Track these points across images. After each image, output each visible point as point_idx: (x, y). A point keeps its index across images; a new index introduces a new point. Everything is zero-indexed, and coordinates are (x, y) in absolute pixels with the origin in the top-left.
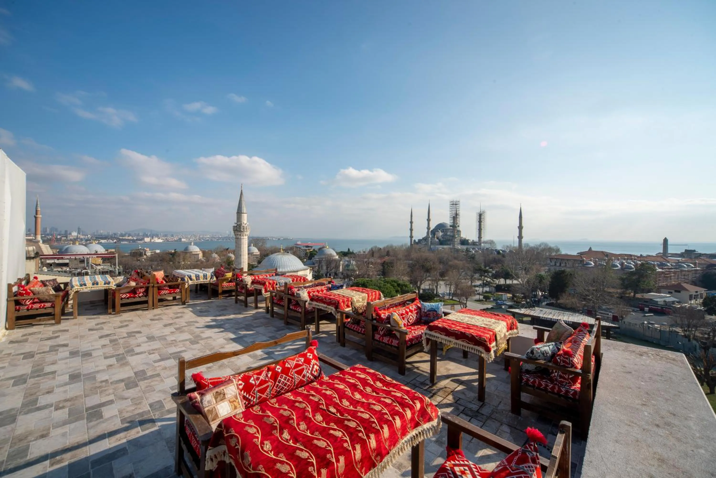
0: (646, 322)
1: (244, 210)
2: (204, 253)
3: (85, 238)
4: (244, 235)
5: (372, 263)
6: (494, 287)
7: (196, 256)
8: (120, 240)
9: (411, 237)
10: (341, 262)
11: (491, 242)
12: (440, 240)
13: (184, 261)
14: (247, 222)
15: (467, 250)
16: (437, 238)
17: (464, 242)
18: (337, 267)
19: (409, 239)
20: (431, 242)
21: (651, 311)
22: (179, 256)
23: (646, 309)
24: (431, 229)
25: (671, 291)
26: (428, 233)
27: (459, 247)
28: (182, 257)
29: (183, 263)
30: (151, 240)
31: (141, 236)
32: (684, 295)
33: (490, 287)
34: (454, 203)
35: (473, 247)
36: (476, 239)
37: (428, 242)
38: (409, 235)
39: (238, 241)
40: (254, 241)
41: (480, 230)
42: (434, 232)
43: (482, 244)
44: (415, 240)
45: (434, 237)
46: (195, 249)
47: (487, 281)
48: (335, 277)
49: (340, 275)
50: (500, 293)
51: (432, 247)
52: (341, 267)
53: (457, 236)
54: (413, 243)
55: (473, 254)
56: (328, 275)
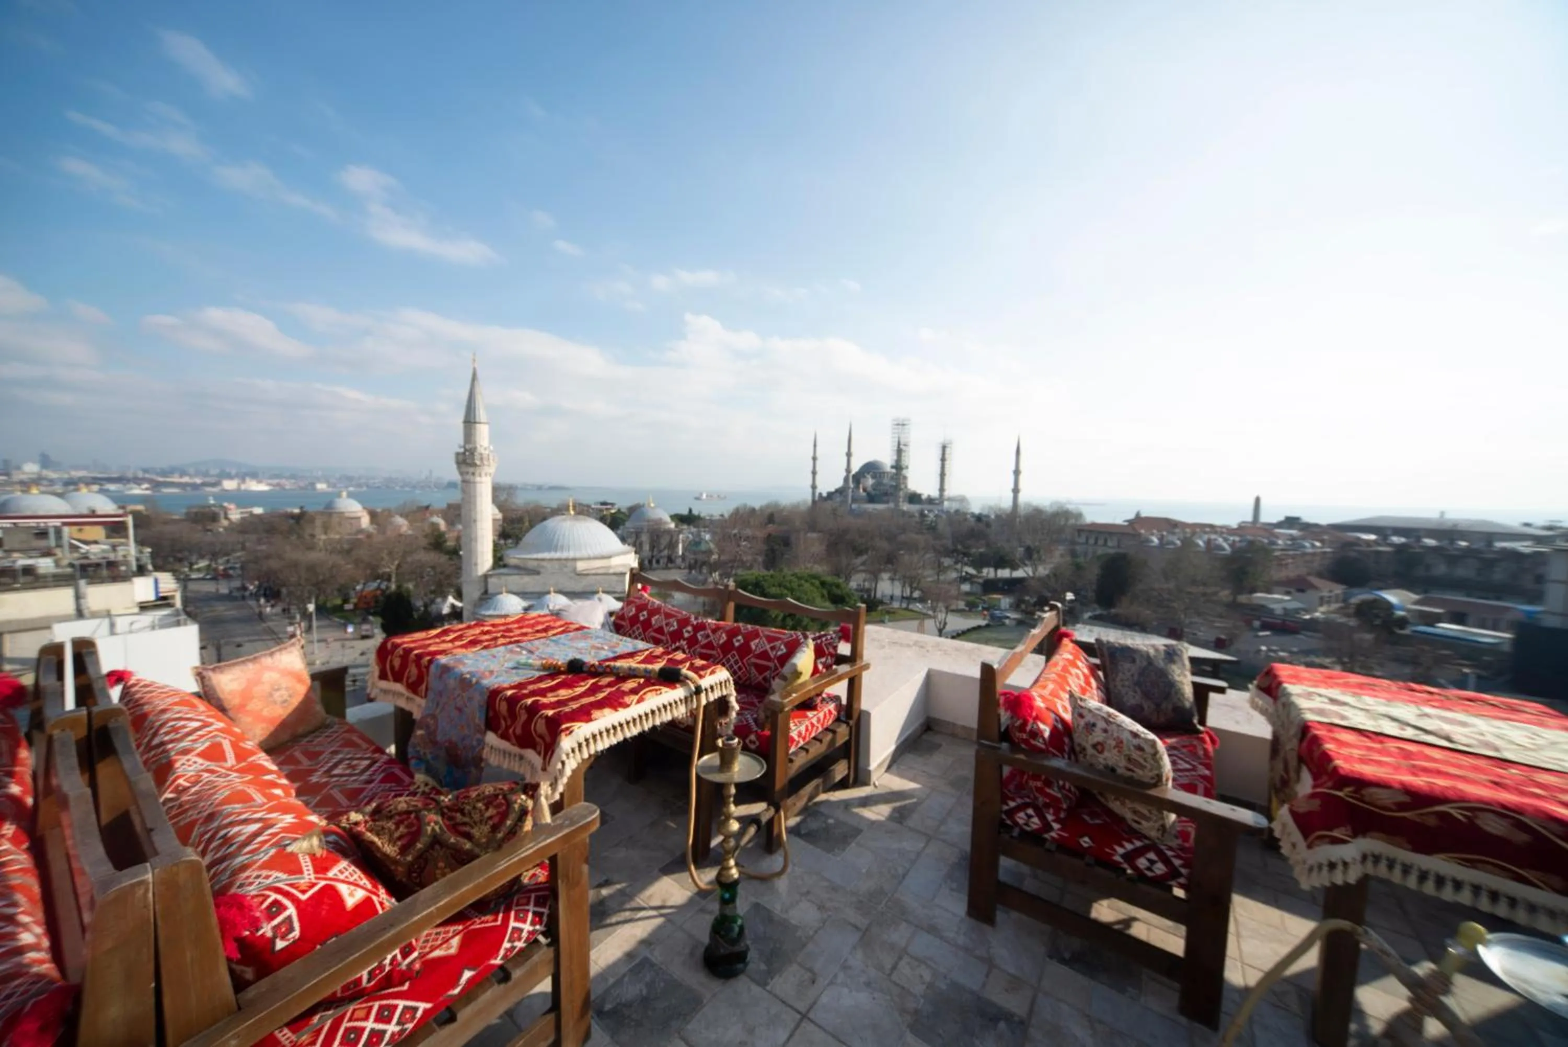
0: (1264, 648)
1: (482, 414)
2: (373, 515)
3: (60, 479)
4: (483, 474)
5: (747, 539)
6: (979, 583)
7: (353, 521)
8: (156, 485)
9: (814, 487)
10: (681, 536)
11: (962, 500)
12: (869, 494)
13: (326, 533)
14: (490, 443)
15: (922, 515)
16: (865, 490)
17: (914, 498)
18: (672, 545)
19: (810, 490)
20: (853, 497)
21: (1264, 627)
22: (312, 520)
23: (1257, 624)
24: (853, 472)
25: (1289, 589)
26: (846, 480)
27: (905, 507)
28: (318, 522)
29: (323, 537)
30: (239, 485)
31: (213, 476)
32: (1311, 595)
33: (972, 583)
34: (900, 422)
35: (930, 507)
36: (935, 493)
37: (846, 497)
38: (810, 481)
39: (467, 486)
41: (942, 475)
42: (858, 478)
43: (946, 504)
44: (820, 494)
45: (857, 487)
46: (351, 507)
47: (967, 573)
48: (670, 565)
49: (679, 561)
50: (995, 596)
51: (854, 506)
52: (680, 546)
53: (903, 486)
54: (817, 498)
55: (932, 522)
56: (654, 561)
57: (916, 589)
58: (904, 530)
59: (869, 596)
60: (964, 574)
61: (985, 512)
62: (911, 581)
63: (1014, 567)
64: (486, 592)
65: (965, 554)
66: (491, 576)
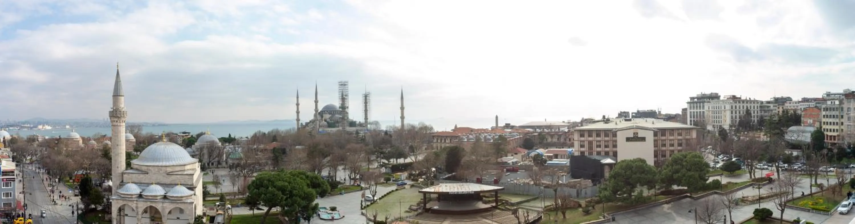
2: (83, 139)
4: (121, 122)
5: (262, 151)
6: (390, 168)
7: (76, 142)
9: (298, 120)
10: (225, 150)
11: (376, 123)
12: (328, 123)
13: (66, 148)
15: (357, 133)
16: (325, 121)
17: (352, 124)
18: (220, 155)
19: (296, 122)
20: (319, 125)
22: (62, 142)
23: (505, 170)
24: (319, 111)
25: (512, 154)
26: (315, 115)
27: (349, 129)
28: (65, 143)
30: (43, 127)
31: (36, 124)
32: (519, 155)
33: (386, 168)
34: (343, 84)
35: (361, 128)
36: (362, 121)
37: (316, 125)
38: (296, 117)
39: (115, 128)
40: (131, 128)
41: (366, 111)
42: (321, 114)
43: (369, 126)
44: (302, 124)
45: (322, 119)
46: (76, 135)
47: (383, 162)
48: (219, 166)
49: (224, 164)
50: (399, 174)
51: (320, 130)
52: (225, 155)
53: (346, 118)
54: (300, 127)
55: (363, 136)
56: (210, 164)
57: (358, 174)
58: (348, 141)
59: (332, 180)
60: (382, 163)
61: (388, 129)
62: (354, 170)
63: (405, 158)
64: (122, 181)
65: (382, 153)
66: (125, 173)
